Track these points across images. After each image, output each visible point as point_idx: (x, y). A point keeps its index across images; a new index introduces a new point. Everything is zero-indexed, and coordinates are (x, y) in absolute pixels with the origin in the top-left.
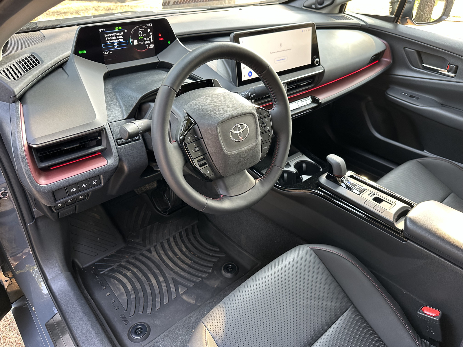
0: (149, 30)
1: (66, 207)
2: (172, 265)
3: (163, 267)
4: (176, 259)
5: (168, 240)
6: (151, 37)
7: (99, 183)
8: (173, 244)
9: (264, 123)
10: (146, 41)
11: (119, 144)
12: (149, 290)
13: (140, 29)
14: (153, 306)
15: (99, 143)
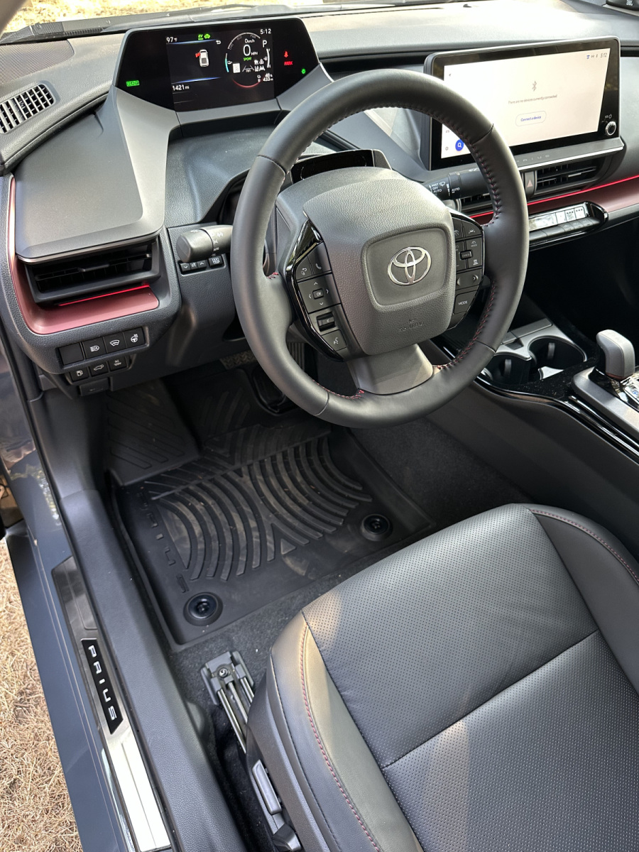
0: (265, 42)
1: (90, 378)
2: (274, 503)
3: (259, 504)
4: (282, 494)
5: (273, 458)
6: (268, 58)
7: (142, 340)
8: (281, 466)
9: (467, 251)
10: (256, 66)
11: (183, 270)
12: (229, 540)
13: (247, 41)
14: (233, 568)
15: (147, 267)
